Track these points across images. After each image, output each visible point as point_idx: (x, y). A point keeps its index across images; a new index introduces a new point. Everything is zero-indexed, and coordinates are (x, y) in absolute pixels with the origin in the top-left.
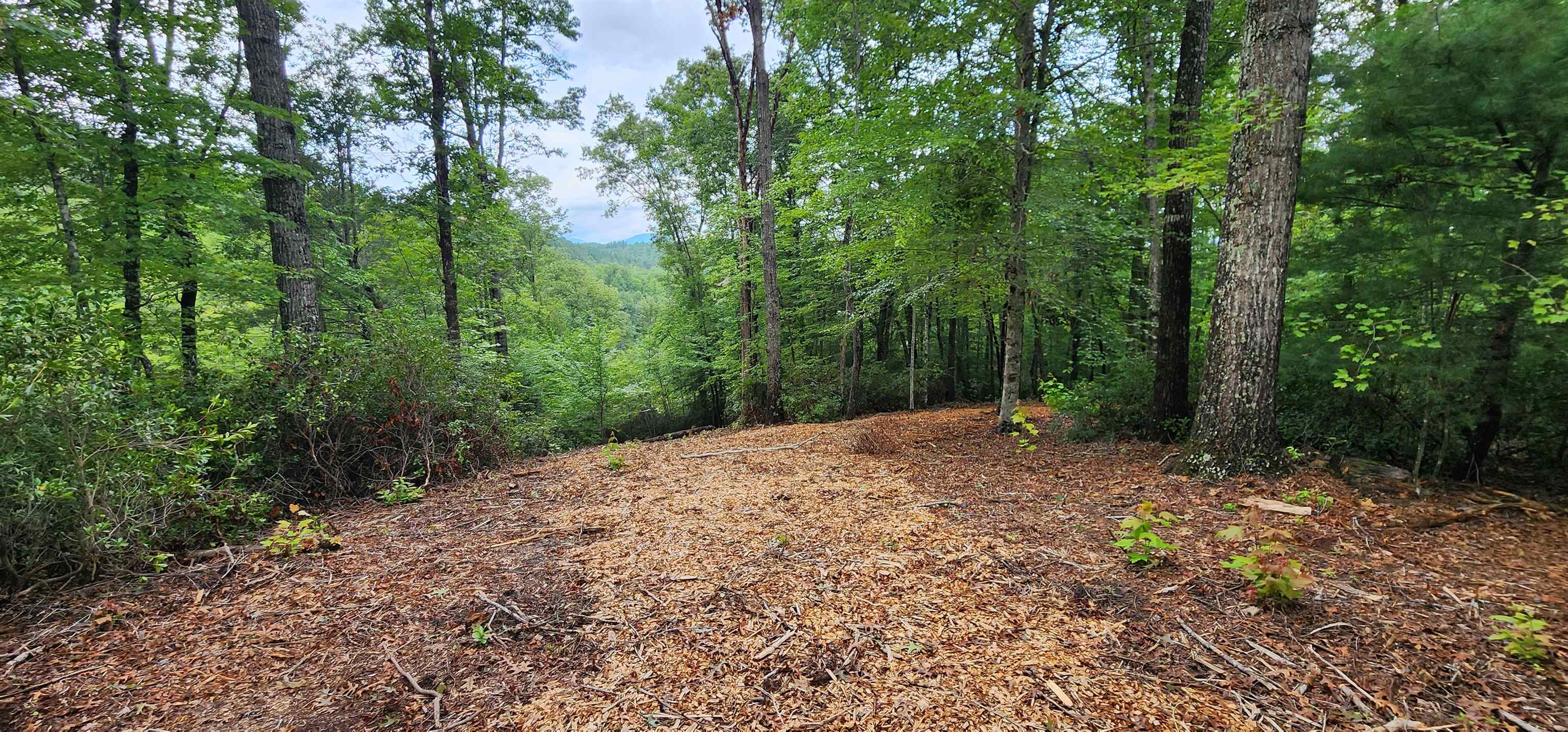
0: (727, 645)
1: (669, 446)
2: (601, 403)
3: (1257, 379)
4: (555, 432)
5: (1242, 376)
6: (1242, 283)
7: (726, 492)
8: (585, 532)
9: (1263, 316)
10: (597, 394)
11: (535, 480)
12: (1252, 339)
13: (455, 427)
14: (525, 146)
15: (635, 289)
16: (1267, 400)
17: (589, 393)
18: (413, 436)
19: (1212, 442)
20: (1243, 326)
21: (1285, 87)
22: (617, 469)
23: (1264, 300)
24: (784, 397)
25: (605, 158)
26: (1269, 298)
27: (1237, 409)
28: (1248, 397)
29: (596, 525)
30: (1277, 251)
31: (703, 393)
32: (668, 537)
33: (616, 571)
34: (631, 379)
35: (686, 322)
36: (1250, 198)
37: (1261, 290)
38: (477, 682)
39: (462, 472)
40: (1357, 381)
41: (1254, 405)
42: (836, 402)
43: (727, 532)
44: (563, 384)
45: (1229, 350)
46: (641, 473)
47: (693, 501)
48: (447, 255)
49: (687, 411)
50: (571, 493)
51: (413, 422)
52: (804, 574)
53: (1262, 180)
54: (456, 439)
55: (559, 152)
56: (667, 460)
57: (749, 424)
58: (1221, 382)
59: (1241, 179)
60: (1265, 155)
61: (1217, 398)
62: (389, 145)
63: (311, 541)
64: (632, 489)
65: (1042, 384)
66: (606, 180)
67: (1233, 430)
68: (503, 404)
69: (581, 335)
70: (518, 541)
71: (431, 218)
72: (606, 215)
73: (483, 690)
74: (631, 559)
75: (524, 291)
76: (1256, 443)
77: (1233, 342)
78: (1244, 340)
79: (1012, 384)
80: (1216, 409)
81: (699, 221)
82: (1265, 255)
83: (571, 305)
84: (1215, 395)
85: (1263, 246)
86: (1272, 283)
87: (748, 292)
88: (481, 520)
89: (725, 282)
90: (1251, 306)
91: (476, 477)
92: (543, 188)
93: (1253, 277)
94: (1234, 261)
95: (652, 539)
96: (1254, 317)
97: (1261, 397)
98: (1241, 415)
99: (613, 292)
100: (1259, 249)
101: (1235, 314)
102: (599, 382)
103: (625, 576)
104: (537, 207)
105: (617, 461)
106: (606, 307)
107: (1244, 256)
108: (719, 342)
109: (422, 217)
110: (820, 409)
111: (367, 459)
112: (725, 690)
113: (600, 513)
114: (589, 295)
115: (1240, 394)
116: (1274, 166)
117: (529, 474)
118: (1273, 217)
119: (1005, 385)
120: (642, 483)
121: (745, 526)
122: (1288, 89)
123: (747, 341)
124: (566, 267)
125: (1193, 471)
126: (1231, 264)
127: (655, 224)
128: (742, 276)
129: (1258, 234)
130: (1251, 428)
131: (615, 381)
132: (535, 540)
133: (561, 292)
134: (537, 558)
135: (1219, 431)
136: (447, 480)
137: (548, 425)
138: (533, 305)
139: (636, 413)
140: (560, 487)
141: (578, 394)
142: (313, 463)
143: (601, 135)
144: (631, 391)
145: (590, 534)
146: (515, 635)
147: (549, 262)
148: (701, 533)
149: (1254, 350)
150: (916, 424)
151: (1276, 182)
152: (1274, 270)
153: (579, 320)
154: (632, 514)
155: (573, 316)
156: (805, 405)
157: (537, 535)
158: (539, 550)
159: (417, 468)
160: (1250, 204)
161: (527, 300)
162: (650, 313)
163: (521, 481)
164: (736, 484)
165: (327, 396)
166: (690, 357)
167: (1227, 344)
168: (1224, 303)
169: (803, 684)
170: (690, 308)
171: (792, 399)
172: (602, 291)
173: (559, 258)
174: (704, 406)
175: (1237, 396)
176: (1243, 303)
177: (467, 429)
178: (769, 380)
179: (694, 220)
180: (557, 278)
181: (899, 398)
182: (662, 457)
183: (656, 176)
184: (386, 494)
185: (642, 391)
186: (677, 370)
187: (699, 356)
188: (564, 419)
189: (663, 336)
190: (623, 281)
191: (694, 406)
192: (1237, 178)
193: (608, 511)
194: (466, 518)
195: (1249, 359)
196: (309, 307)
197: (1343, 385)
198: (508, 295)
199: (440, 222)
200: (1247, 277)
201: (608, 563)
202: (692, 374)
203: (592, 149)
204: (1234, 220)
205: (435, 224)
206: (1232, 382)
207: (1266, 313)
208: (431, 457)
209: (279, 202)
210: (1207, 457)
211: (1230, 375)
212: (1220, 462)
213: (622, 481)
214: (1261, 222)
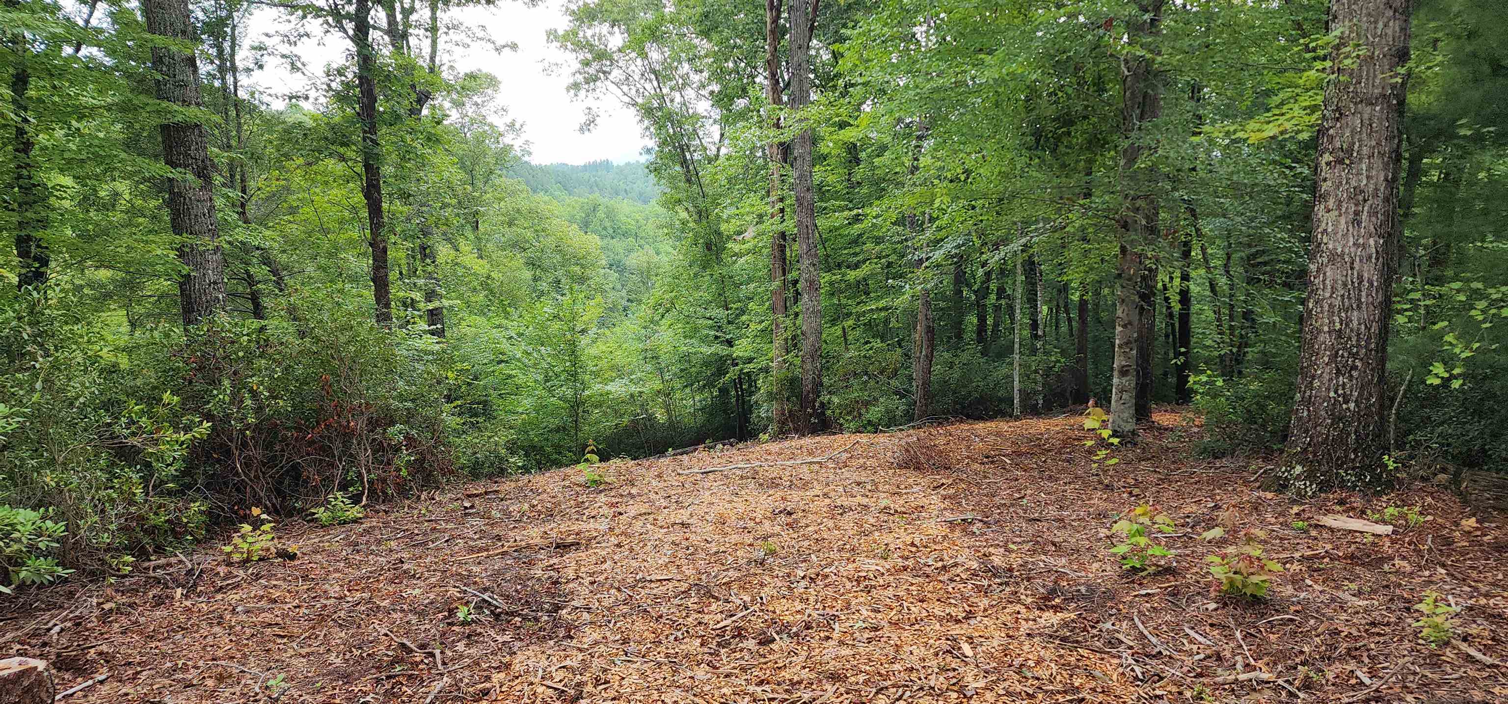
0: (690, 619)
1: (664, 462)
2: (576, 405)
3: (1355, 374)
4: (512, 448)
5: (1338, 370)
6: (1334, 257)
7: (721, 507)
8: (558, 546)
9: (1360, 295)
10: (569, 393)
11: (494, 500)
12: (1347, 325)
13: (396, 432)
14: (468, 41)
15: (625, 235)
16: (1368, 399)
17: (559, 392)
18: (346, 444)
19: (1305, 450)
20: (1336, 309)
21: (1376, 22)
22: (597, 486)
23: (1360, 278)
24: (825, 398)
25: (579, 46)
26: (1366, 275)
27: (1333, 410)
28: (1344, 395)
29: (570, 540)
30: (1374, 219)
31: (724, 391)
32: (648, 548)
33: (591, 575)
34: (619, 372)
35: (698, 288)
36: (1341, 154)
37: (1356, 265)
38: (467, 645)
39: (403, 491)
40: (1452, 377)
41: (1352, 405)
42: (900, 406)
43: (714, 544)
44: (521, 379)
45: (1321, 338)
46: (625, 490)
47: (683, 515)
48: (375, 209)
49: (701, 418)
50: (540, 513)
51: (348, 426)
52: (781, 574)
53: (1353, 132)
54: (397, 449)
55: (514, 47)
56: (659, 476)
57: (782, 434)
58: (1313, 377)
59: (1331, 132)
60: (1356, 104)
61: (1310, 397)
62: (299, 65)
63: (268, 550)
64: (612, 505)
65: (1191, 379)
66: (580, 78)
67: (1328, 436)
68: (447, 407)
69: (547, 308)
70: (485, 554)
71: (356, 162)
72: (581, 130)
73: (473, 651)
74: (608, 565)
75: (464, 246)
76: (1355, 451)
77: (1326, 329)
78: (1338, 326)
79: (1124, 380)
80: (1309, 410)
81: (717, 137)
82: (1359, 223)
83: (531, 264)
84: (1308, 393)
85: (1356, 213)
86: (1370, 257)
87: (782, 249)
88: (437, 539)
89: (748, 235)
90: (1345, 285)
91: (419, 497)
92: (489, 91)
93: (1347, 251)
94: (1325, 230)
95: (631, 550)
96: (1349, 298)
97: (1360, 395)
98: (1337, 418)
99: (593, 241)
100: (1351, 217)
101: (1327, 295)
102: (573, 376)
103: (601, 578)
104: (483, 121)
105: (597, 478)
106: (583, 266)
107: (1336, 224)
108: (744, 318)
109: (343, 158)
110: (874, 413)
111: (295, 472)
112: (682, 647)
113: (575, 528)
114: (558, 249)
115: (1336, 392)
116: (1366, 116)
117: (486, 493)
118: (1368, 177)
119: (1115, 381)
120: (625, 499)
121: (734, 538)
122: (1380, 25)
123: (780, 317)
124: (524, 205)
125: (1282, 486)
126: (1322, 234)
127: (652, 143)
128: (772, 226)
129: (1350, 198)
130: (1349, 434)
131: (596, 374)
132: (504, 554)
133: (518, 245)
134: (508, 568)
135: (1312, 438)
136: (387, 499)
137: (502, 437)
138: (481, 267)
139: (626, 420)
140: (526, 506)
141: (544, 393)
142: (237, 474)
143: (574, 12)
144: (617, 388)
145: (562, 547)
146: (497, 616)
147: (500, 200)
148: (685, 543)
149: (1350, 338)
150: (999, 434)
151: (1369, 135)
152: (1372, 242)
153: (544, 286)
154: (611, 529)
155: (535, 279)
156: (854, 409)
157: (505, 549)
158: (508, 562)
159: (352, 483)
160: (1340, 161)
161: (469, 259)
162: (646, 274)
163: (477, 501)
164: (735, 499)
165: (254, 394)
166: (704, 340)
167: (1320, 331)
168: (1317, 281)
169: (751, 644)
170: (704, 268)
171: (836, 400)
172: (576, 242)
173: (513, 194)
174: (725, 411)
175: (1332, 394)
176: (1335, 281)
177: (407, 437)
178: (806, 373)
179: (709, 135)
180: (510, 224)
181: (1001, 400)
182: (654, 472)
183: (654, 72)
184: (321, 513)
185: (634, 389)
186: (685, 358)
187: (717, 337)
188: (523, 430)
189: (664, 308)
190: (608, 224)
191: (709, 411)
192: (1328, 130)
193: (583, 526)
194: (419, 538)
195: (1344, 349)
196: (215, 283)
197: (1437, 382)
198: (444, 252)
199: (368, 167)
200: (1339, 250)
201: (583, 569)
202: (706, 364)
203: (561, 32)
204: (1325, 180)
205: (359, 168)
206: (1326, 377)
207: (1364, 294)
208: (369, 472)
209: (179, 154)
210: (1299, 469)
211: (1324, 371)
212: (1310, 476)
213: (602, 498)
214: (1354, 183)
